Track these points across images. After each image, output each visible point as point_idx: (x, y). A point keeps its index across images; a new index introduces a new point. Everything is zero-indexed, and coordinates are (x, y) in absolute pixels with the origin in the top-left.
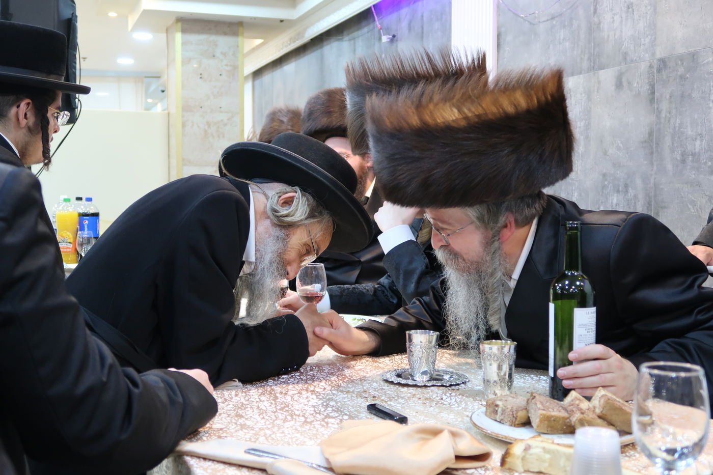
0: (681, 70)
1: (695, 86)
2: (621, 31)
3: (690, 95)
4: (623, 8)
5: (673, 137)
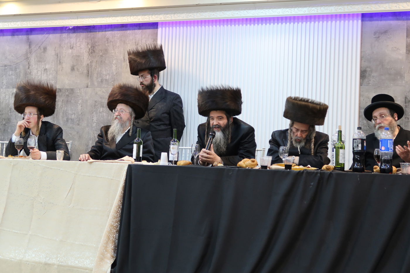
0: (67, 93)
1: (72, 99)
2: (41, 77)
3: (70, 101)
4: (42, 69)
5: (63, 114)
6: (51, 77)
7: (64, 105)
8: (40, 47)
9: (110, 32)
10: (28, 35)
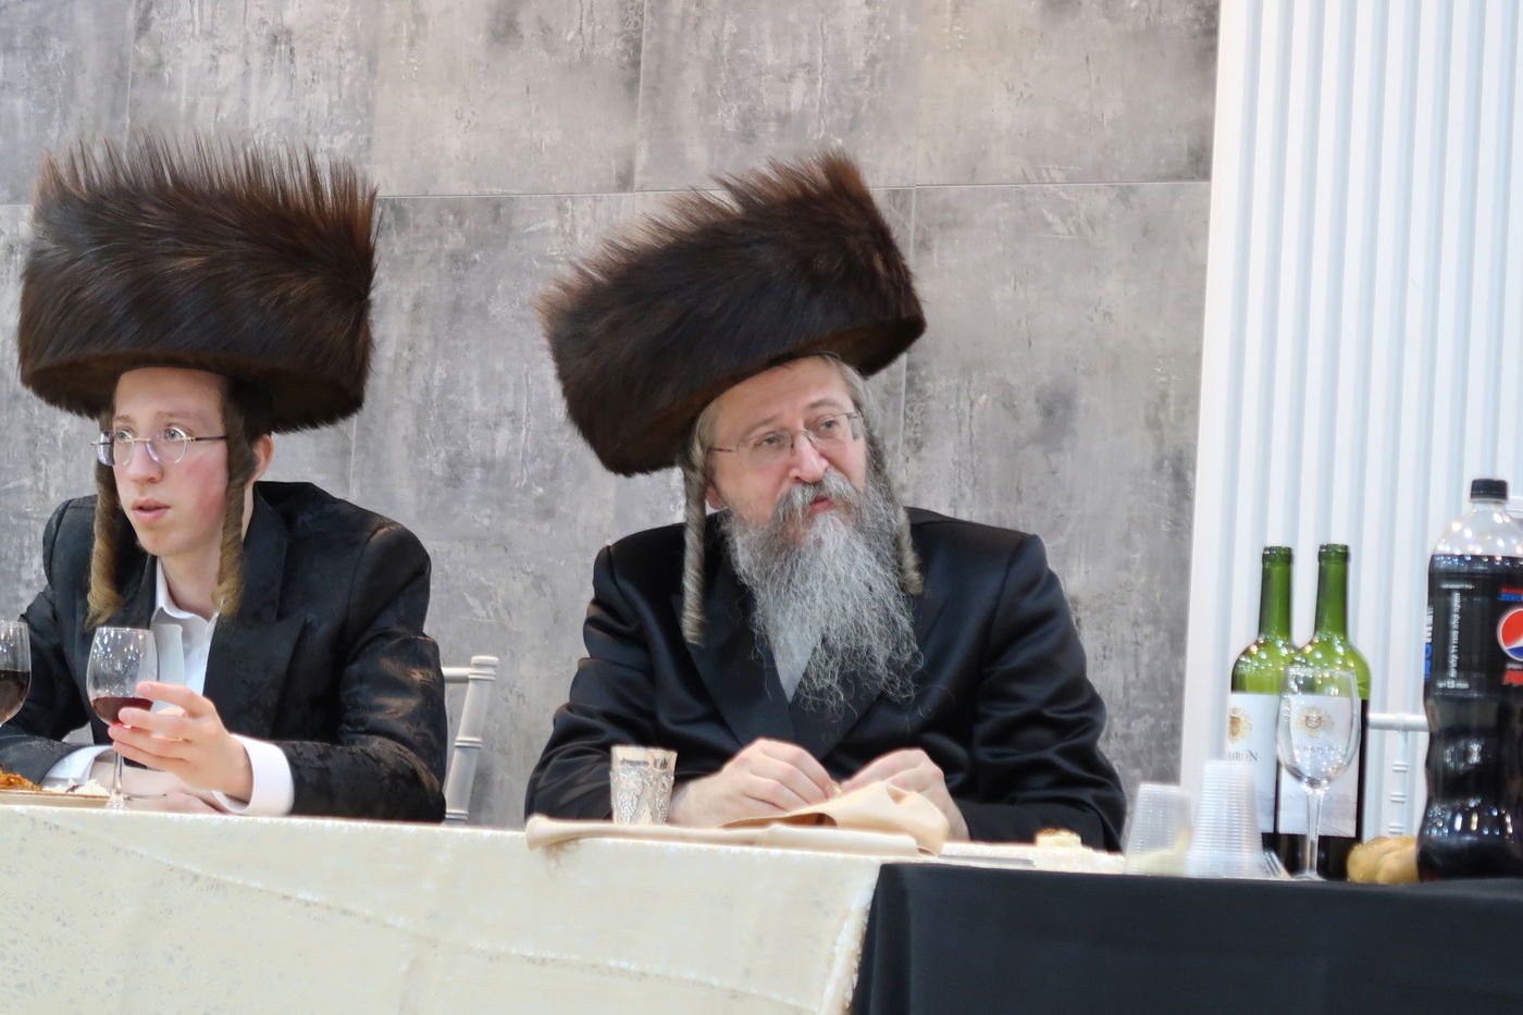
0: (454, 240)
1: (499, 287)
2: (244, 101)
3: (481, 308)
4: (254, 38)
5: (420, 415)
6: (320, 98)
7: (426, 346)
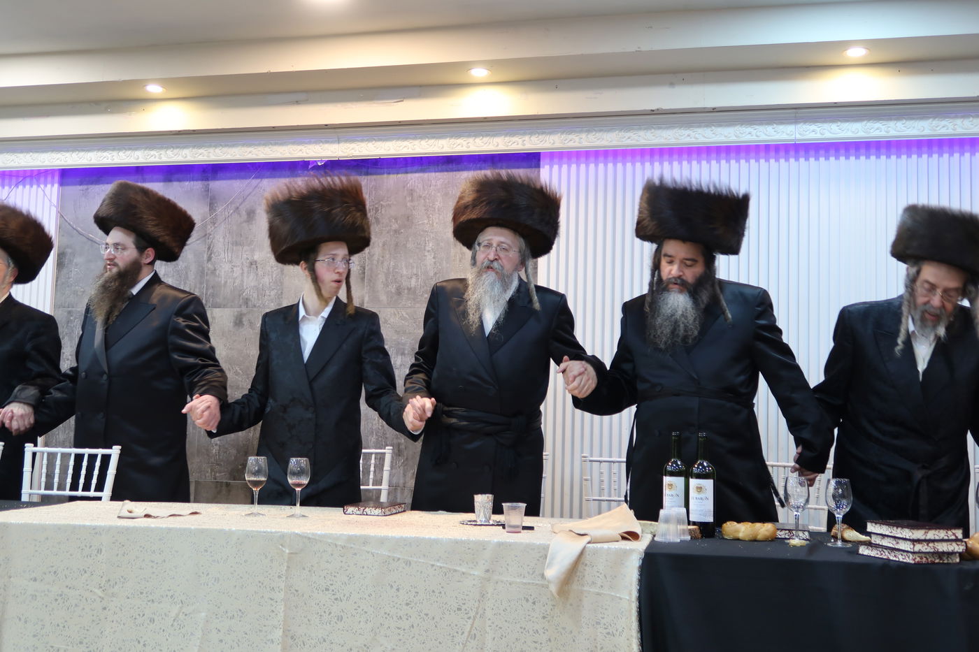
4: (245, 263)
8: (238, 208)
9: (417, 175)
10: (207, 179)
